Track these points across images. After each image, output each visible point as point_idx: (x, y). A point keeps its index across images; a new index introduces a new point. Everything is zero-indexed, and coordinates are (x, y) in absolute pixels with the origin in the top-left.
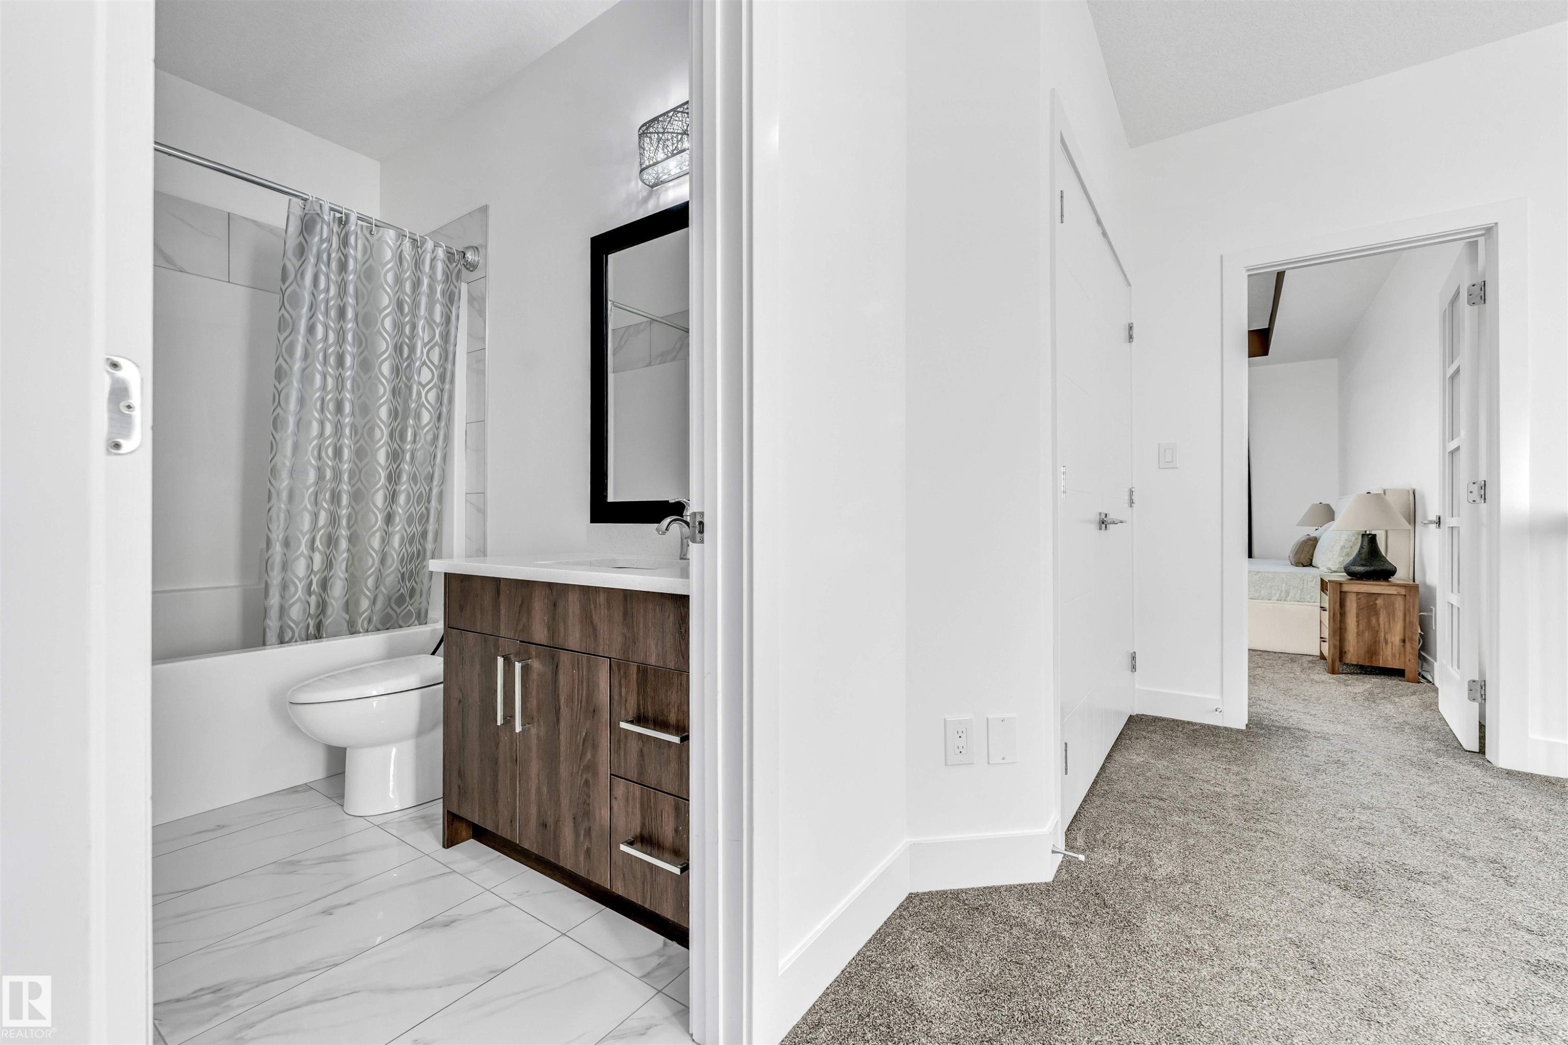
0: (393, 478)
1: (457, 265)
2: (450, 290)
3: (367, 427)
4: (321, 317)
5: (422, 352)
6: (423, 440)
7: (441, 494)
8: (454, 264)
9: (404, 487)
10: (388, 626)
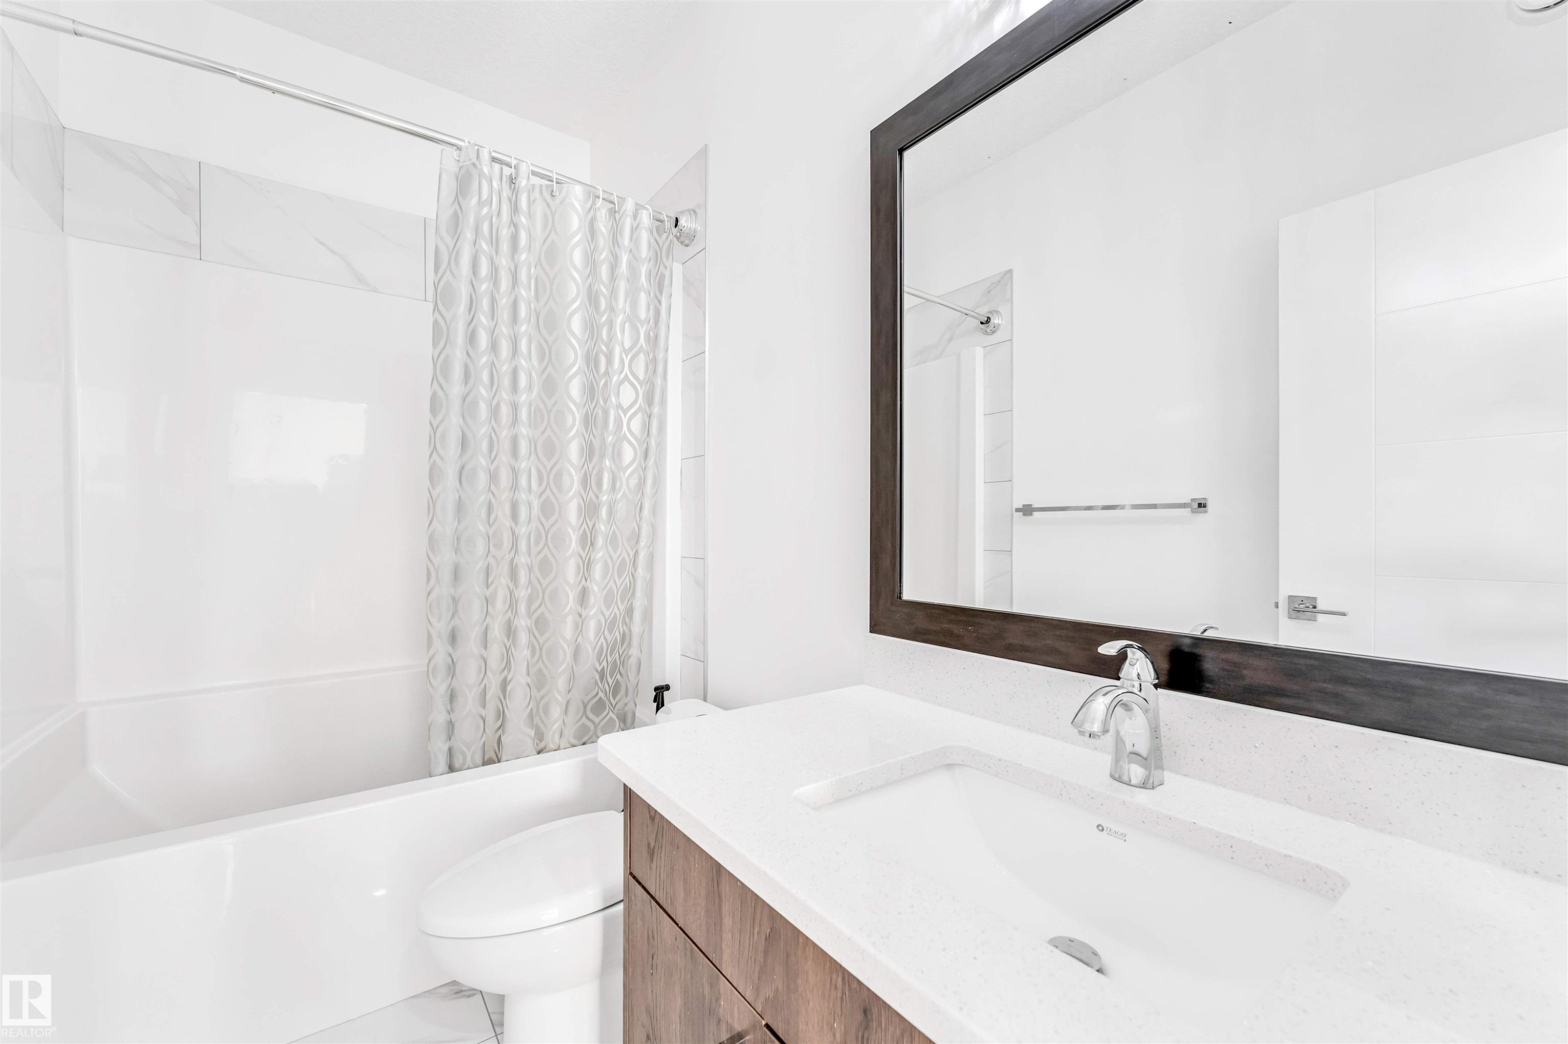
0: (588, 540)
1: (667, 238)
2: (659, 273)
3: (554, 472)
4: (484, 320)
5: (622, 361)
6: (624, 486)
7: (651, 558)
8: (665, 236)
9: (600, 555)
10: (584, 740)
